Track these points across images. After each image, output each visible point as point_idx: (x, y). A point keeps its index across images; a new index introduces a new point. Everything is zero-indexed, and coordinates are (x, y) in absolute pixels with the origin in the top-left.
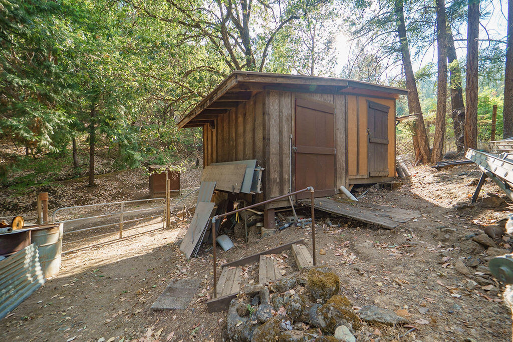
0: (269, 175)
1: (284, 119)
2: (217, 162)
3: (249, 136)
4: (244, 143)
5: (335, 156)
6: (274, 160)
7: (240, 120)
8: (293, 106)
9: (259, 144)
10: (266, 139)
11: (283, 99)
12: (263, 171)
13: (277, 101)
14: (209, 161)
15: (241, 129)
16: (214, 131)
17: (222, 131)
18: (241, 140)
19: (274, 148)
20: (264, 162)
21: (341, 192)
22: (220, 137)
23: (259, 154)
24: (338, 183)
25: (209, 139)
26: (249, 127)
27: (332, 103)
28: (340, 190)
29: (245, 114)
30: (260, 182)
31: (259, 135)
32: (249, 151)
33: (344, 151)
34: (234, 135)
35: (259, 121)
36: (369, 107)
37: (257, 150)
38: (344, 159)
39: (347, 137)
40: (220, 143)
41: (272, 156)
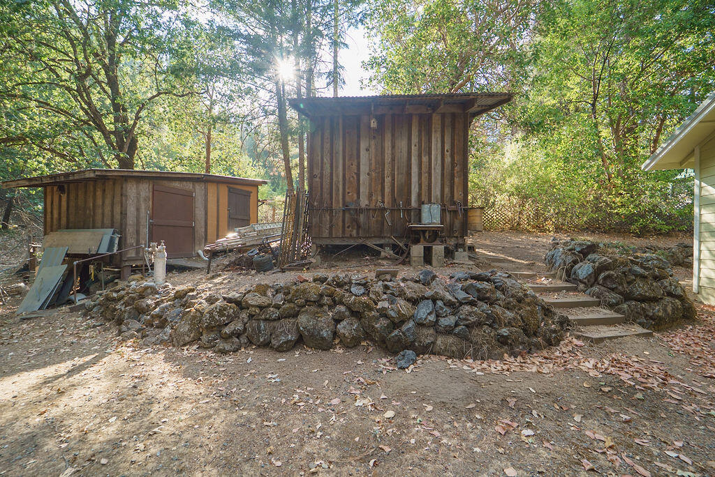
0: (126, 240)
1: (142, 200)
2: (68, 227)
3: (107, 210)
4: (103, 214)
5: (193, 228)
6: (130, 230)
7: (99, 193)
8: (151, 190)
9: (118, 217)
10: (124, 214)
11: (141, 185)
12: (120, 238)
13: (135, 186)
14: (55, 227)
15: (99, 202)
16: (64, 197)
17: (77, 198)
18: (99, 211)
19: (131, 220)
20: (121, 230)
21: (199, 255)
22: (72, 204)
23: (117, 224)
24: (197, 248)
25: (54, 203)
26: (108, 201)
27: (191, 188)
28: (198, 253)
29: (104, 190)
30: (116, 246)
31: (117, 209)
32: (107, 221)
33: (203, 224)
34: (91, 205)
35: (117, 199)
36: (229, 191)
37: (115, 220)
38: (203, 230)
39: (206, 214)
40: (72, 210)
41: (128, 227)
